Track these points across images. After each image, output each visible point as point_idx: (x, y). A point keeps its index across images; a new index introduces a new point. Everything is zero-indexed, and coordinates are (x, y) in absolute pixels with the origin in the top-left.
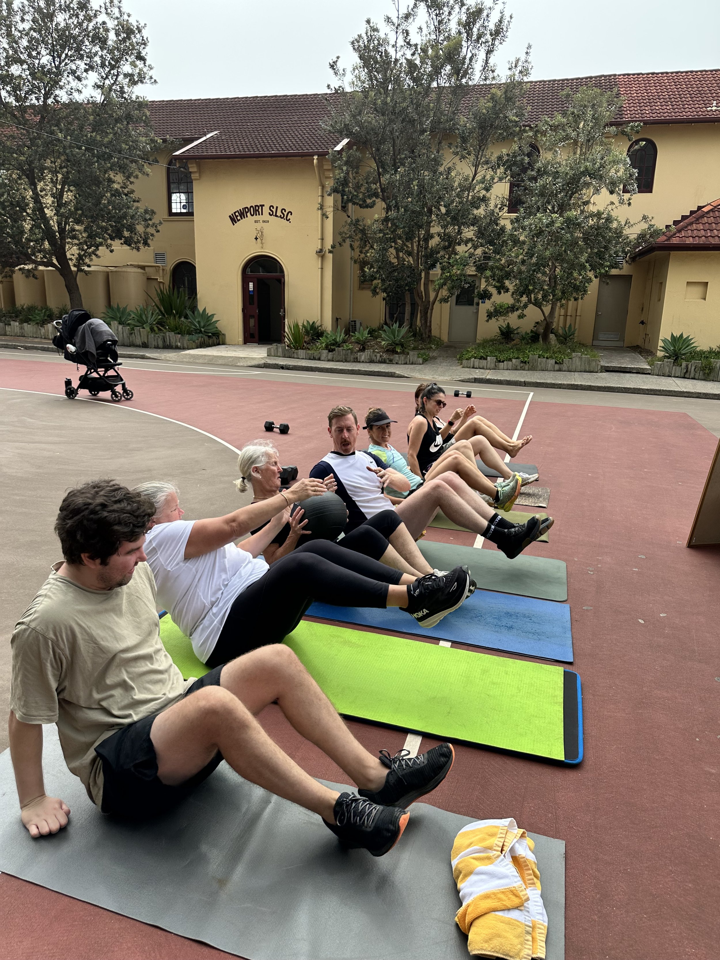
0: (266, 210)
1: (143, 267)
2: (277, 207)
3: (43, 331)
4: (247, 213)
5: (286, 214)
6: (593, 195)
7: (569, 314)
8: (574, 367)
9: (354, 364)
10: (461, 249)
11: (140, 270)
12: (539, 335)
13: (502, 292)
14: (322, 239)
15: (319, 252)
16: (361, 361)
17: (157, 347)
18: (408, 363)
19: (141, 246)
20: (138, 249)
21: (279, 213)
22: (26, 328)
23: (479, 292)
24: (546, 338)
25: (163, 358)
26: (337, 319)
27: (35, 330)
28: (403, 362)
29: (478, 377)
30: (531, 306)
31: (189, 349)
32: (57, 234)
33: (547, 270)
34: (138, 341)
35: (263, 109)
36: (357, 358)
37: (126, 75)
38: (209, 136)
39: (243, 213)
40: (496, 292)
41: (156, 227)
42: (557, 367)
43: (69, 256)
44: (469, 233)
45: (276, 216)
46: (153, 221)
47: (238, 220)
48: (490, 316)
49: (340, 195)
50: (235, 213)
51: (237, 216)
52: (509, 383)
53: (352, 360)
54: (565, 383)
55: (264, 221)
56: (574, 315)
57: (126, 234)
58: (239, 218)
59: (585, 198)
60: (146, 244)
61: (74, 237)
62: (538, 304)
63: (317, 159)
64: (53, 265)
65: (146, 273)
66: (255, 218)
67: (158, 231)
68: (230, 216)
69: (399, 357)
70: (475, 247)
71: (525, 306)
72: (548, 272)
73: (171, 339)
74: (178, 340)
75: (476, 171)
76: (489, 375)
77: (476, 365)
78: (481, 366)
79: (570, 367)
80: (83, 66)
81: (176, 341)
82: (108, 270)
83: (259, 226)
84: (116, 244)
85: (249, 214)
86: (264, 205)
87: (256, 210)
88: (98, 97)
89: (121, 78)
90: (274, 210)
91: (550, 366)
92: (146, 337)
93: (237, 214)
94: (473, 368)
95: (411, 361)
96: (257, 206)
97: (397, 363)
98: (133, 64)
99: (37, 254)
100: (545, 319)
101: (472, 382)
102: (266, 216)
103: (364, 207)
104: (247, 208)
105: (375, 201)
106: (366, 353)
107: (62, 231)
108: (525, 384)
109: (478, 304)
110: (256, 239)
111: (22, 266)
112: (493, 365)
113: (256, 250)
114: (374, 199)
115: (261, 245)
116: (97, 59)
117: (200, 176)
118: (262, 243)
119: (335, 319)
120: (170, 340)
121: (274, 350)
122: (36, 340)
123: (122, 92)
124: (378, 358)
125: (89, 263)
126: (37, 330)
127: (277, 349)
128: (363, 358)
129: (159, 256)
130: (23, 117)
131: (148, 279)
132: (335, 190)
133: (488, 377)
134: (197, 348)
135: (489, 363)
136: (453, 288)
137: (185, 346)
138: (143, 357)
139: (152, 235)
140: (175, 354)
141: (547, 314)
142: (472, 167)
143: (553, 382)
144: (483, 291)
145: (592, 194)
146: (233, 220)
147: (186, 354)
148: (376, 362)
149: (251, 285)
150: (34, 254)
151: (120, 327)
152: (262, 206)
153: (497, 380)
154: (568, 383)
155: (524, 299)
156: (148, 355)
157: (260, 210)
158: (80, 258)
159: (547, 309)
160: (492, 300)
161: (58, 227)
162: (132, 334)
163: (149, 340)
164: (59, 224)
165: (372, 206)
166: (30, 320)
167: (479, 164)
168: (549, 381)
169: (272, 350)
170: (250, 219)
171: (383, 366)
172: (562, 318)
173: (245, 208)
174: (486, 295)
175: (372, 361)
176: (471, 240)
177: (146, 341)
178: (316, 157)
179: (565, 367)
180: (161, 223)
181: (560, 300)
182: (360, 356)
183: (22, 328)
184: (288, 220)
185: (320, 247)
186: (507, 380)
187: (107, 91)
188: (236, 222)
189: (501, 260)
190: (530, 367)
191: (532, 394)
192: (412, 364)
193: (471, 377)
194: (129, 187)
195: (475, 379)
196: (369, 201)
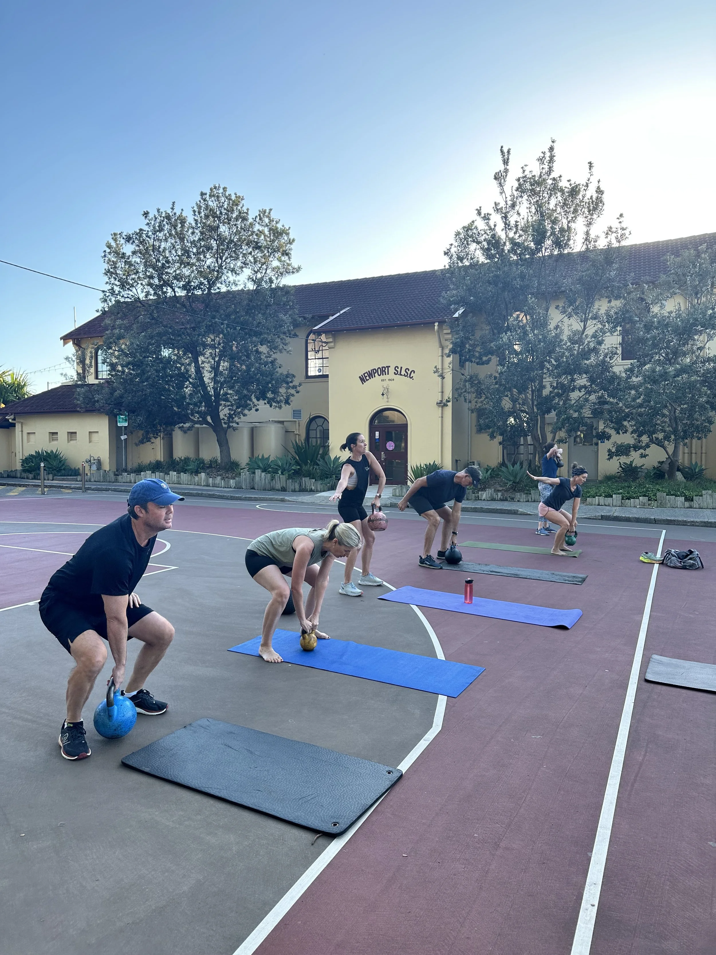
0: (392, 370)
1: (282, 422)
2: (401, 368)
3: (196, 478)
4: (374, 373)
5: (409, 373)
6: (708, 341)
7: (694, 451)
8: (705, 504)
9: (476, 502)
10: (575, 395)
11: (280, 425)
12: (665, 473)
13: (621, 433)
14: (442, 392)
15: (440, 403)
16: (483, 499)
17: (294, 491)
18: (530, 500)
19: (283, 405)
20: (280, 407)
21: (403, 372)
22: (182, 477)
23: (598, 433)
24: (671, 475)
25: (300, 500)
26: (457, 461)
27: (190, 478)
28: (525, 500)
29: (605, 514)
30: (653, 446)
31: (321, 492)
32: (213, 398)
33: (666, 412)
34: (278, 486)
35: (388, 286)
36: (478, 496)
37: (273, 269)
38: (342, 312)
39: (371, 374)
40: (615, 433)
41: (296, 388)
42: (687, 504)
43: (222, 416)
44: (582, 381)
45: (401, 375)
46: (294, 383)
47: (367, 380)
48: (611, 455)
49: (458, 355)
50: (364, 374)
51: (366, 377)
52: (638, 520)
53: (473, 498)
54: (698, 520)
55: (389, 380)
56: (699, 452)
57: (270, 395)
58: (368, 378)
59: (699, 345)
60: (287, 402)
61: (227, 400)
62: (660, 444)
63: (438, 325)
64: (208, 423)
65: (285, 427)
66: (382, 377)
67: (298, 392)
68: (360, 377)
69: (521, 495)
70: (589, 393)
71: (648, 446)
72: (668, 413)
73: (307, 484)
74: (312, 484)
75: (585, 326)
76: (617, 512)
77: (602, 502)
78: (607, 504)
79: (702, 504)
80: (239, 264)
81: (311, 485)
82: (253, 426)
83: (385, 384)
84: (262, 405)
85: (376, 374)
86: (390, 367)
87: (383, 371)
88: (251, 286)
89: (269, 271)
90: (399, 370)
91: (679, 504)
92: (285, 482)
93: (366, 375)
94: (599, 505)
95: (533, 499)
96: (384, 367)
97: (518, 501)
98: (279, 260)
99: (196, 415)
100: (669, 457)
101: (599, 519)
102: (391, 375)
103: (480, 364)
104: (375, 369)
105: (490, 358)
106: (487, 492)
107: (217, 394)
108: (656, 522)
109: (597, 444)
110: (383, 394)
111: (181, 425)
112: (619, 503)
113: (382, 404)
114: (490, 356)
115: (387, 400)
116: (251, 258)
117: (334, 345)
118: (388, 398)
119: (455, 461)
120: (305, 484)
121: (399, 491)
122: (192, 487)
123: (271, 281)
124: (499, 496)
125: (237, 421)
126: (191, 478)
127: (402, 489)
128: (484, 497)
129: (297, 413)
130: (191, 306)
131: (286, 431)
132: (453, 351)
133: (615, 514)
134: (329, 490)
135: (615, 501)
136: (571, 431)
137: (319, 489)
138: (283, 500)
139: (293, 395)
140: (310, 496)
141: (670, 453)
142: (580, 323)
143: (685, 519)
144: (601, 432)
145: (706, 341)
146: (363, 379)
147: (320, 496)
148: (498, 500)
149: (377, 434)
150: (192, 415)
151: (263, 474)
152: (388, 367)
153: (625, 517)
154: (701, 520)
155: (645, 439)
156: (287, 498)
157: (386, 371)
158: (230, 416)
159: (671, 449)
160: (612, 440)
161: (214, 391)
162: (272, 480)
163: (288, 485)
164: (215, 389)
165: (488, 362)
166: (186, 470)
167: (587, 319)
168: (680, 519)
169: (397, 491)
170: (377, 378)
171: (506, 503)
172: (686, 455)
173: (373, 370)
174: (605, 436)
175: (493, 499)
176: (585, 387)
177: (285, 486)
178: (436, 324)
179: (695, 504)
180: (300, 385)
181: (683, 438)
182: (481, 495)
183: (178, 477)
184: (411, 378)
185: (440, 399)
186: (636, 518)
187: (258, 282)
188: (365, 382)
189: (619, 404)
190: (659, 504)
191: (664, 531)
192: (534, 501)
193: (598, 514)
194: (272, 357)
195: (602, 516)
196: (484, 359)
